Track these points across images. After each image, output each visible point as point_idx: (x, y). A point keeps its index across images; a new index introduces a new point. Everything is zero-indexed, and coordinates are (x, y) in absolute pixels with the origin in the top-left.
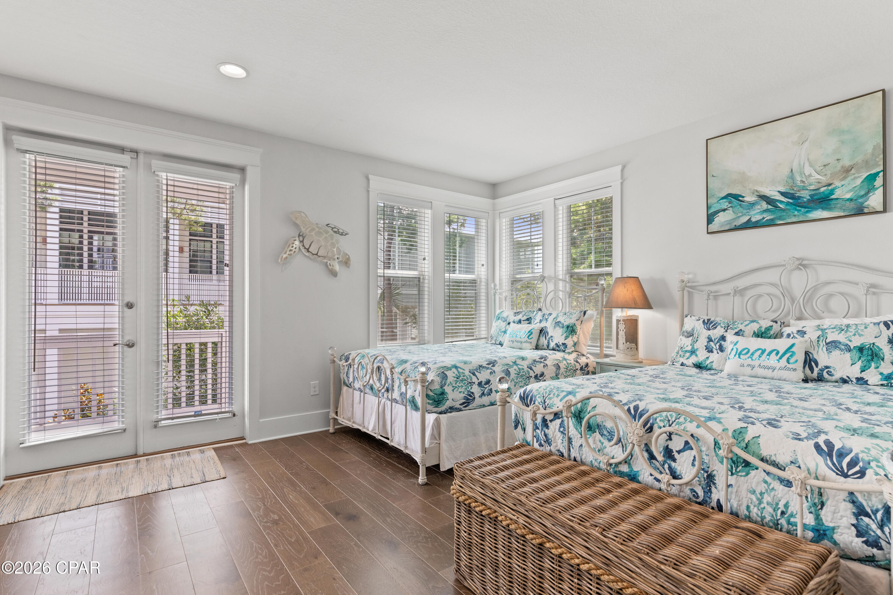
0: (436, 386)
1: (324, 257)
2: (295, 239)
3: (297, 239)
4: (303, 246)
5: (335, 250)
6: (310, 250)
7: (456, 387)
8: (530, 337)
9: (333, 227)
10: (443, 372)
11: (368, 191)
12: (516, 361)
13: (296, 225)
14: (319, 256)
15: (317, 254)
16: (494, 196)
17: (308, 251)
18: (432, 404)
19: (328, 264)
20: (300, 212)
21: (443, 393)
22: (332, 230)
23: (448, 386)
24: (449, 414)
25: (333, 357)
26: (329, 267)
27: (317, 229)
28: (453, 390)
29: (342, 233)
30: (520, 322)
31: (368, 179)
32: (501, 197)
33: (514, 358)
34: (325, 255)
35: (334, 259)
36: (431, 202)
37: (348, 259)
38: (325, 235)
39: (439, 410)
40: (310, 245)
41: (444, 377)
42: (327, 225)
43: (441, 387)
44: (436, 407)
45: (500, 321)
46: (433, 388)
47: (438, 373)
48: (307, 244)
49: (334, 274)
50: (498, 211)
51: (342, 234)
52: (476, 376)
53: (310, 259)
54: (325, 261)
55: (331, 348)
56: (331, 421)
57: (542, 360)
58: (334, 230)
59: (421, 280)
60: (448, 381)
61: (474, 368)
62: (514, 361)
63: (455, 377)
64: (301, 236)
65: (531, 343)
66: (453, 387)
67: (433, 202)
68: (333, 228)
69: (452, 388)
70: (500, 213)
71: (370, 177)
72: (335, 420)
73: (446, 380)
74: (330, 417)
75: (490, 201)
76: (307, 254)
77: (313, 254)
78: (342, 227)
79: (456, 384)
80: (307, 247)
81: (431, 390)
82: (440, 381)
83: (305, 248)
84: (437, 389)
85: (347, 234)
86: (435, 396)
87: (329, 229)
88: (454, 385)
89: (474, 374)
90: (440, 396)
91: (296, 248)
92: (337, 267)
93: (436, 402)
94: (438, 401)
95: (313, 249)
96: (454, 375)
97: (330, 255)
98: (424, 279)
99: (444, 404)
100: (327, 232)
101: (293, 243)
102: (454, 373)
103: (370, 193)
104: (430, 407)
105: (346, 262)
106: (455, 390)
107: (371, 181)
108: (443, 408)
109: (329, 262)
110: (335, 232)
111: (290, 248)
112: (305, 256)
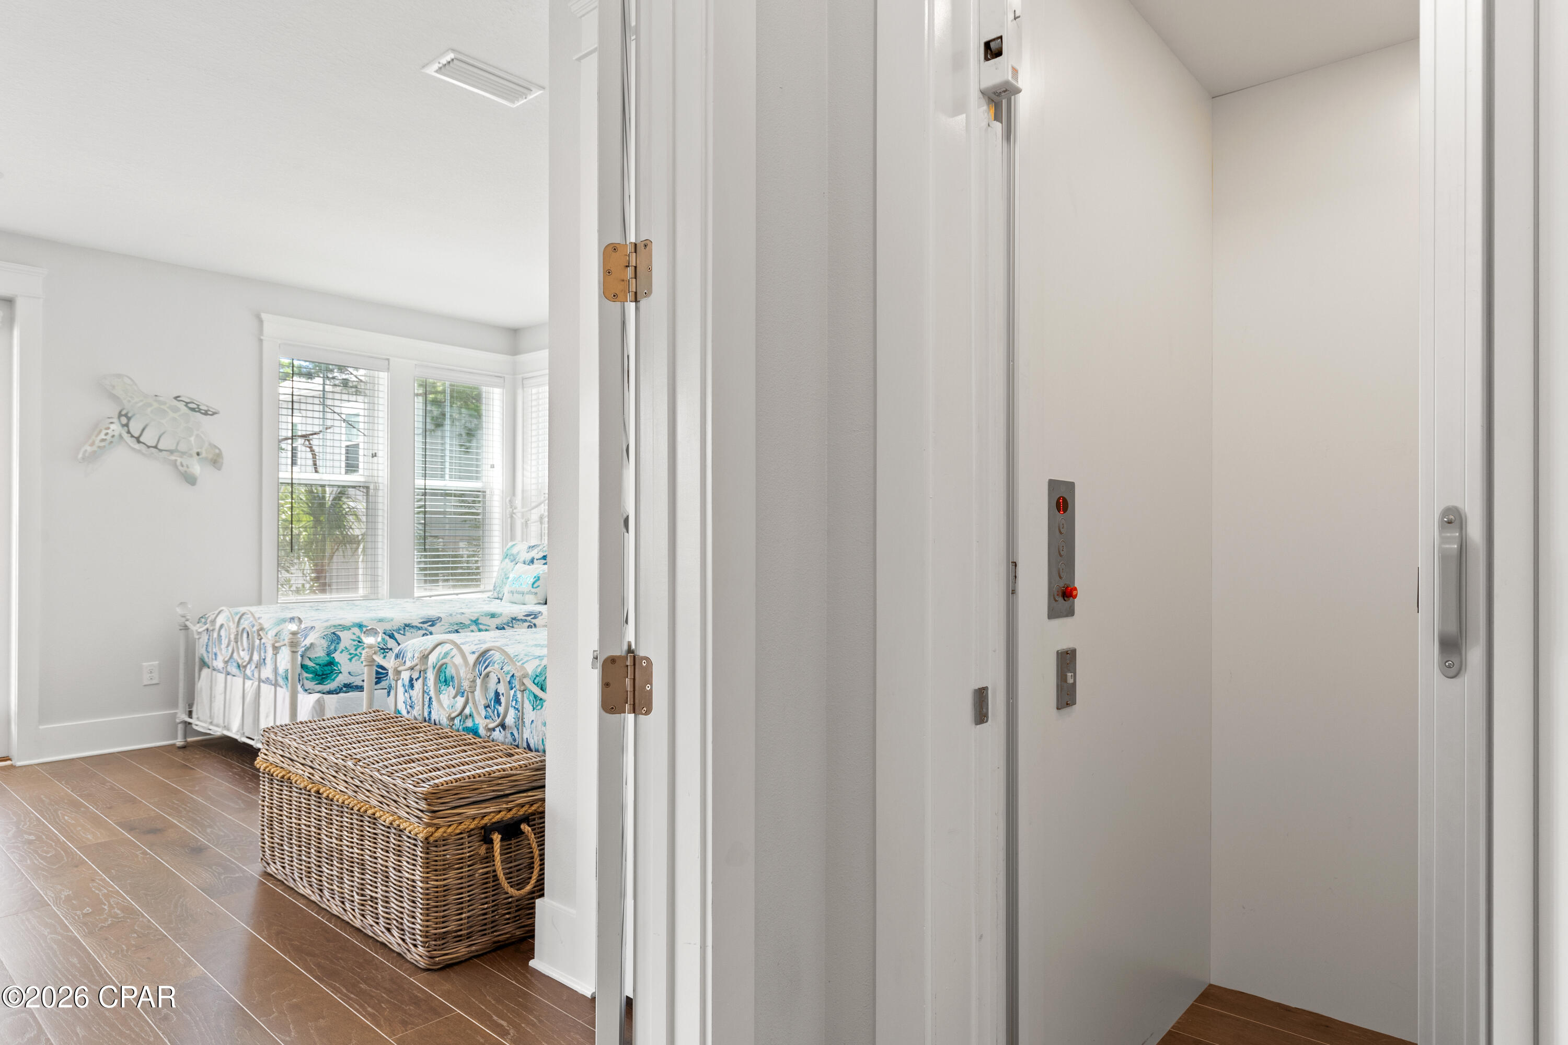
0: (320, 654)
1: (171, 452)
2: (111, 420)
3: (116, 420)
4: (129, 432)
5: (192, 439)
6: (142, 439)
7: (356, 655)
8: (535, 586)
9: (188, 400)
10: (334, 633)
11: (261, 340)
12: (477, 619)
13: (114, 398)
14: (161, 450)
15: (156, 447)
16: (515, 351)
17: (139, 442)
18: (312, 679)
19: (178, 463)
20: (119, 376)
21: (331, 663)
22: (186, 406)
23: (341, 652)
24: (342, 695)
25: (183, 619)
26: (180, 468)
27: (156, 405)
28: (350, 660)
29: (206, 411)
30: (532, 561)
31: (261, 321)
32: (526, 353)
33: (477, 615)
34: (173, 448)
35: (191, 456)
36: (388, 360)
37: (219, 455)
38: (171, 414)
39: (326, 687)
40: (143, 430)
41: (335, 639)
42: (176, 398)
43: (328, 655)
44: (320, 684)
45: (507, 560)
46: (312, 656)
47: (326, 633)
48: (135, 428)
49: (191, 480)
50: (521, 376)
51: (206, 413)
52: (396, 640)
53: (143, 454)
54: (173, 458)
55: (181, 603)
56: (180, 727)
57: (529, 618)
58: (190, 405)
59: (371, 491)
60: (342, 646)
61: (395, 628)
62: (474, 619)
63: (354, 640)
64: (125, 417)
65: (536, 594)
66: (350, 654)
67: (392, 359)
68: (187, 403)
69: (349, 657)
70: (523, 379)
71: (263, 316)
72: (187, 724)
73: (338, 643)
74: (178, 721)
75: (509, 358)
76: (137, 446)
77: (149, 447)
78: (205, 401)
79: (356, 650)
80: (136, 435)
81: (309, 658)
82: (325, 645)
83: (132, 436)
84: (319, 657)
85: (214, 414)
86: (317, 667)
87: (181, 405)
88: (352, 651)
89: (392, 636)
90: (326, 668)
91: (113, 436)
92: (196, 468)
93: (319, 675)
94: (323, 675)
95: (149, 437)
96: (354, 637)
97: (183, 447)
98: (376, 489)
99: (334, 680)
100: (176, 410)
101: (108, 428)
102: (354, 634)
103: (265, 344)
104: (309, 685)
105: (216, 461)
106: (354, 660)
107: (265, 325)
108: (332, 685)
109: (179, 460)
110: (193, 410)
111: (102, 436)
112: (133, 449)
